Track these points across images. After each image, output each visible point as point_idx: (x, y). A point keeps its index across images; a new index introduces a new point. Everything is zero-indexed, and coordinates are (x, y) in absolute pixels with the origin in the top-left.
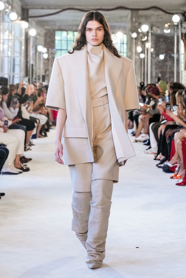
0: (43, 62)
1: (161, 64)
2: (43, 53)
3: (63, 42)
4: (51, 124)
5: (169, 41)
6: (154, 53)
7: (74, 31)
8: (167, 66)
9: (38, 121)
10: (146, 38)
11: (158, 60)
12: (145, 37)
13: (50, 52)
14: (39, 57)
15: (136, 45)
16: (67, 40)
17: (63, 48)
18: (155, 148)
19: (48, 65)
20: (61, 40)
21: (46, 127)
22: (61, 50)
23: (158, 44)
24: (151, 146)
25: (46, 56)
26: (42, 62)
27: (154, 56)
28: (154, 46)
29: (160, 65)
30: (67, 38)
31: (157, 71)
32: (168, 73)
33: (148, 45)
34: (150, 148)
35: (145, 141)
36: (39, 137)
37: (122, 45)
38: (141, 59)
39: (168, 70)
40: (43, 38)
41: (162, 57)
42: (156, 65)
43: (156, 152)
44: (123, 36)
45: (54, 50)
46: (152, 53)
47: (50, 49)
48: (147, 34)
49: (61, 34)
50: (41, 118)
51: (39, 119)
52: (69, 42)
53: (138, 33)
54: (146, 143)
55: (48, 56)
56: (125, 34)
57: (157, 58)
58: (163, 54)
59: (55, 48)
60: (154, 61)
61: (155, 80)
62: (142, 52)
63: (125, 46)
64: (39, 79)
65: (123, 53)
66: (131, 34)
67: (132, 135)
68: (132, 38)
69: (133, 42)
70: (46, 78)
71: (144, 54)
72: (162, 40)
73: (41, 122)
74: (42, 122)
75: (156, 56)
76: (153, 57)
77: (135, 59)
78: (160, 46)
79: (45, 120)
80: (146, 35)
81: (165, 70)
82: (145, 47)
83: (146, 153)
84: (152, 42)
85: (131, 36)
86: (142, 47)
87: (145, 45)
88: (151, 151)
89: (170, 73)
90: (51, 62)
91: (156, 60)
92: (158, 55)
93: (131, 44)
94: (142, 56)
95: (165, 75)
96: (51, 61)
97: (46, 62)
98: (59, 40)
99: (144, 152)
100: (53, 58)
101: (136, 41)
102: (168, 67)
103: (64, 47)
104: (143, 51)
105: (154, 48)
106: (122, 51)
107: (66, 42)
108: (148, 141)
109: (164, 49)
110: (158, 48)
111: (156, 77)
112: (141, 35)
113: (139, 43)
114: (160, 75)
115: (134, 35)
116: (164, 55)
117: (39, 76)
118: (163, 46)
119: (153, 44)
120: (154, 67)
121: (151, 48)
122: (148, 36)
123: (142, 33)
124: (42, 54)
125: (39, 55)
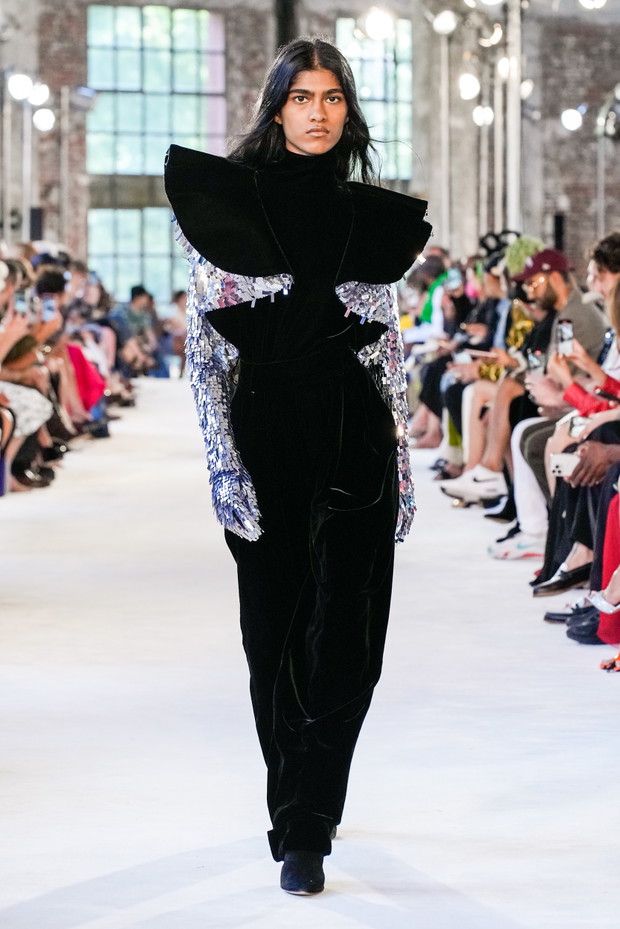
0: (33, 148)
1: (567, 152)
2: (34, 109)
3: (123, 55)
4: (69, 426)
5: (606, 45)
6: (537, 101)
7: (172, 8)
8: (594, 162)
9: (7, 415)
10: (496, 37)
11: (554, 134)
12: (492, 31)
13: (65, 101)
14: (14, 125)
15: (455, 64)
16: (142, 49)
17: (122, 86)
18: (539, 536)
19: (57, 162)
20: (115, 48)
21: (47, 441)
22: (115, 92)
23: (556, 62)
24: (518, 524)
25: (45, 121)
26: (28, 147)
27: (536, 115)
28: (536, 69)
29: (563, 157)
30: (142, 40)
31: (551, 182)
32: (601, 194)
33: (509, 67)
34: (515, 531)
35: (489, 503)
36: (13, 490)
37: (391, 66)
38: (479, 129)
39: (602, 180)
40: (33, 41)
41: (572, 119)
42: (546, 156)
43: (541, 550)
44: (395, 28)
45: (84, 91)
46: (523, 103)
47: (65, 90)
48: (500, 16)
49: (115, 17)
50: (24, 402)
51: (13, 405)
52: (149, 55)
53: (463, 14)
54: (498, 509)
55: (58, 119)
56: (405, 17)
57: (550, 123)
58: (576, 108)
59: (86, 86)
60: (537, 139)
61: (543, 223)
62: (479, 100)
63: (405, 73)
64: (15, 227)
65: (396, 102)
66: (430, 16)
67: (435, 474)
68: (434, 37)
69: (439, 55)
70: (50, 219)
71: (488, 109)
72: (570, 41)
73: (20, 421)
74: (28, 420)
75: (544, 117)
76: (533, 122)
77: (451, 131)
78: (562, 68)
79: (38, 411)
80: (497, 21)
81: (585, 180)
82: (492, 76)
83: (497, 558)
84: (522, 51)
85: (429, 24)
86: (480, 75)
87: (493, 66)
88: (519, 547)
89: (609, 190)
90: (70, 150)
91: (548, 136)
92: (552, 111)
93: (433, 60)
94: (483, 116)
95: (588, 203)
96: (71, 145)
97: (46, 146)
98: (103, 48)
99: (490, 550)
100: (80, 129)
101: (455, 47)
102: (602, 164)
103: (130, 80)
104: (486, 93)
105: (534, 80)
106: (391, 96)
107: (136, 56)
108: (504, 501)
109: (580, 83)
110: (552, 81)
111: (545, 213)
112: (475, 20)
113: (467, 56)
114: (564, 203)
115: (445, 22)
116: (583, 109)
117: (14, 213)
118: (577, 70)
119: (529, 60)
120: (537, 164)
121: (522, 81)
122: (505, 23)
123: (481, 13)
124: (27, 113)
125: (13, 116)
